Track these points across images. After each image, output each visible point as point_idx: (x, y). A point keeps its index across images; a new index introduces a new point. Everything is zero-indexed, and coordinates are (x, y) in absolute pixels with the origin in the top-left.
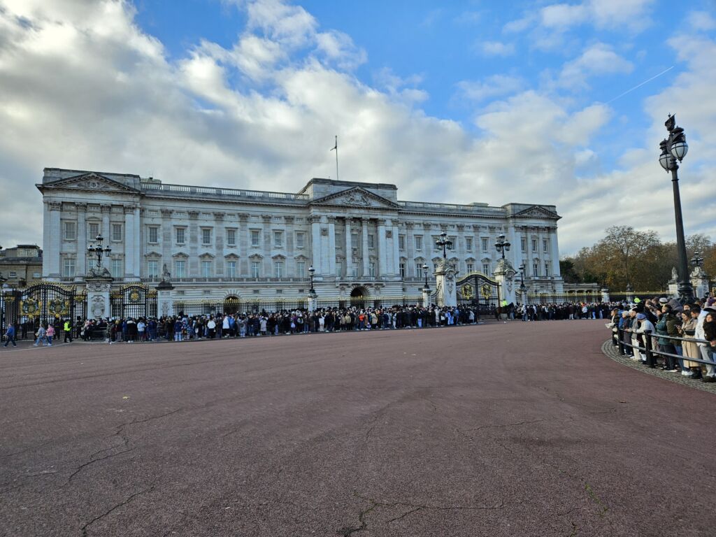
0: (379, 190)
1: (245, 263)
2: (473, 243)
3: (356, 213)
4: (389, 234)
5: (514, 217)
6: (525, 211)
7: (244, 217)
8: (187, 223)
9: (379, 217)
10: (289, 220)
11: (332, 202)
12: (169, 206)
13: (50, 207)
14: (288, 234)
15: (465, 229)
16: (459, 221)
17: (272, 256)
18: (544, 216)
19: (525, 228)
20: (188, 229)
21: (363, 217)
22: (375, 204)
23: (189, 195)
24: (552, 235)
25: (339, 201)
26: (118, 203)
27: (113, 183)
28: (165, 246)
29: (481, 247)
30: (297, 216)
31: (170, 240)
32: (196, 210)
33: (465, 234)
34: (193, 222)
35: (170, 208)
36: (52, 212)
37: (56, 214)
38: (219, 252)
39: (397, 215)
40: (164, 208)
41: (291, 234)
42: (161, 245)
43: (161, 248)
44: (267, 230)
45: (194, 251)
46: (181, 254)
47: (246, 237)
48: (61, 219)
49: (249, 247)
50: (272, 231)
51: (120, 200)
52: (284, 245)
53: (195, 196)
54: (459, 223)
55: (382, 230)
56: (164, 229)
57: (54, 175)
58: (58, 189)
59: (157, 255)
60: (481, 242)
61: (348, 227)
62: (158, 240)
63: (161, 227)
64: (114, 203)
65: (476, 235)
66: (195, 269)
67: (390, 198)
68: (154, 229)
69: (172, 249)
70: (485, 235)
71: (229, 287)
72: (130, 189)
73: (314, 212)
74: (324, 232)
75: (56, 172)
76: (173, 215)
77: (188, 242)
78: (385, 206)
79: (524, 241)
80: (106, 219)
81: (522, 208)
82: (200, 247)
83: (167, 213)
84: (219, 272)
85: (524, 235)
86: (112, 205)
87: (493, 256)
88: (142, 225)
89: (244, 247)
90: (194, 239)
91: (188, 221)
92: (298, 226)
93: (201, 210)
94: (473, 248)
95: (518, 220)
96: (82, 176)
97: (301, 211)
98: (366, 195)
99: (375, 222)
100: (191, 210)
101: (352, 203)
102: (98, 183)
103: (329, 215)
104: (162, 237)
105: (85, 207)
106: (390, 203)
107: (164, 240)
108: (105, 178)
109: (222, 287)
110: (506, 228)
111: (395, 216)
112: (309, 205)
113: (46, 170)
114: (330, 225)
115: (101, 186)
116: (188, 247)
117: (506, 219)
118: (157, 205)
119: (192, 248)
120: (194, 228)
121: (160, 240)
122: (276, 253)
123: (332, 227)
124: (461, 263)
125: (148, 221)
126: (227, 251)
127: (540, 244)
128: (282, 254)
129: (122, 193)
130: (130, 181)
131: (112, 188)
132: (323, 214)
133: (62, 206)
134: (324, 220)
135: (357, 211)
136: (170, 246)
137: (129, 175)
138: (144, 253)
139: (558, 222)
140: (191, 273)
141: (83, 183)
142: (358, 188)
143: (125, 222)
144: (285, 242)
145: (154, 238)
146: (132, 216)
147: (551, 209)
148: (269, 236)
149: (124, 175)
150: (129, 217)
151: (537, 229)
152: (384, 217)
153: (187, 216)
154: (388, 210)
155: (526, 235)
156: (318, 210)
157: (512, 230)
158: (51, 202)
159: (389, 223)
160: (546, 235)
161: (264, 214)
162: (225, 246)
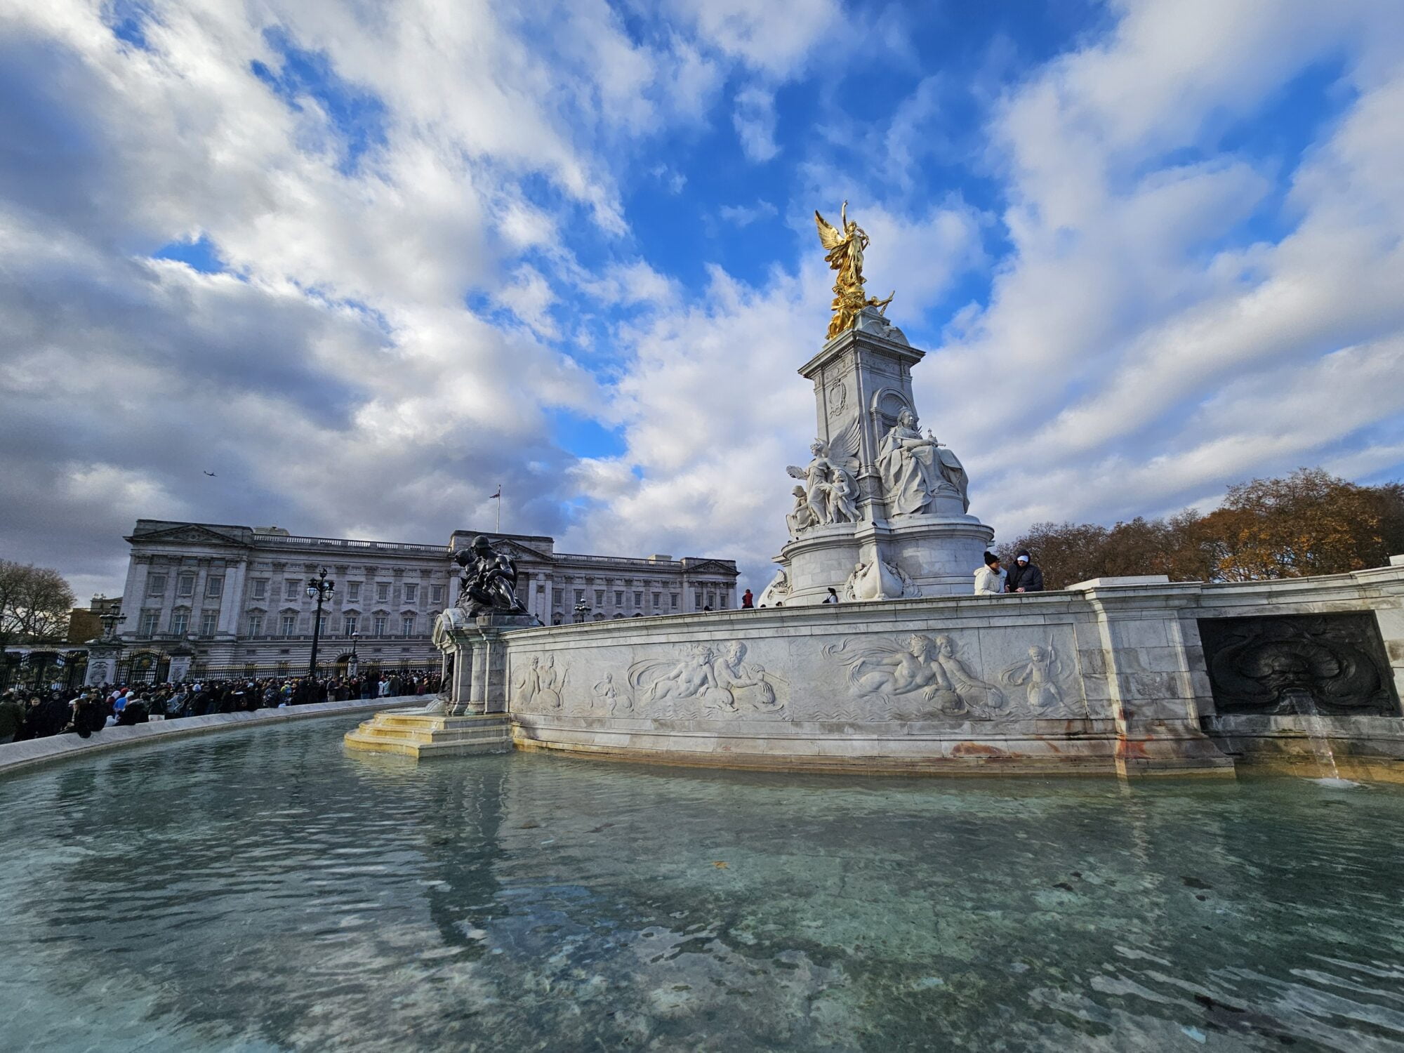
0: (531, 542)
1: (367, 619)
2: (643, 598)
4: (541, 589)
5: (687, 572)
6: (700, 566)
7: (371, 571)
8: (302, 576)
9: (531, 571)
10: (426, 573)
12: (283, 558)
13: (138, 560)
14: (422, 588)
15: (635, 583)
16: (628, 575)
17: (401, 611)
18: (722, 571)
19: (702, 584)
20: (303, 583)
22: (526, 557)
24: (731, 591)
26: (219, 556)
27: (215, 535)
28: (272, 601)
29: (652, 603)
30: (435, 569)
31: (279, 595)
32: (315, 563)
33: (634, 589)
34: (310, 575)
35: (284, 561)
36: (139, 565)
37: (143, 569)
38: (336, 607)
39: (551, 568)
40: (276, 561)
41: (426, 588)
42: (268, 600)
43: (268, 603)
44: (398, 584)
45: (306, 606)
46: (290, 609)
47: (372, 591)
48: (149, 573)
49: (374, 601)
50: (403, 585)
51: (222, 552)
52: (417, 600)
53: (315, 548)
54: (627, 578)
55: (533, 584)
56: (274, 583)
57: (147, 527)
58: (150, 542)
59: (261, 611)
60: (652, 596)
62: (265, 594)
63: (271, 580)
64: (215, 556)
65: (646, 590)
66: (305, 626)
67: (544, 551)
68: (262, 582)
69: (281, 604)
70: (656, 590)
71: (344, 645)
72: (235, 541)
75: (151, 524)
76: (286, 569)
77: (301, 597)
78: (538, 560)
79: (698, 597)
80: (203, 573)
81: (697, 563)
82: (314, 602)
83: (279, 567)
84: (335, 629)
85: (699, 590)
86: (212, 558)
88: (246, 579)
89: (368, 602)
91: (304, 574)
92: (434, 580)
93: (321, 563)
94: (643, 603)
95: (692, 575)
96: (181, 528)
97: (441, 564)
98: (516, 548)
99: (528, 576)
100: (306, 563)
102: (198, 535)
104: (270, 592)
105: (180, 560)
106: (543, 557)
107: (272, 595)
108: (208, 530)
109: (335, 645)
110: (681, 583)
111: (549, 570)
112: (448, 558)
113: (140, 521)
115: (202, 538)
116: (300, 601)
117: (681, 573)
118: (269, 558)
119: (304, 603)
121: (267, 595)
122: (404, 608)
125: (257, 574)
126: (346, 607)
128: (413, 609)
129: (225, 546)
130: (238, 533)
131: (214, 540)
133: (151, 560)
136: (278, 601)
137: (237, 527)
138: (246, 609)
139: (738, 577)
140: (300, 630)
141: (181, 535)
142: (508, 540)
143: (225, 576)
144: (419, 596)
145: (261, 591)
146: (234, 570)
147: (730, 564)
148: (400, 591)
149: (232, 527)
150: (230, 571)
151: (715, 584)
152: (536, 571)
153: (303, 569)
154: (540, 563)
155: (703, 590)
157: (686, 585)
158: (140, 555)
159: (541, 577)
160: (724, 591)
161: (396, 567)
162: (345, 601)
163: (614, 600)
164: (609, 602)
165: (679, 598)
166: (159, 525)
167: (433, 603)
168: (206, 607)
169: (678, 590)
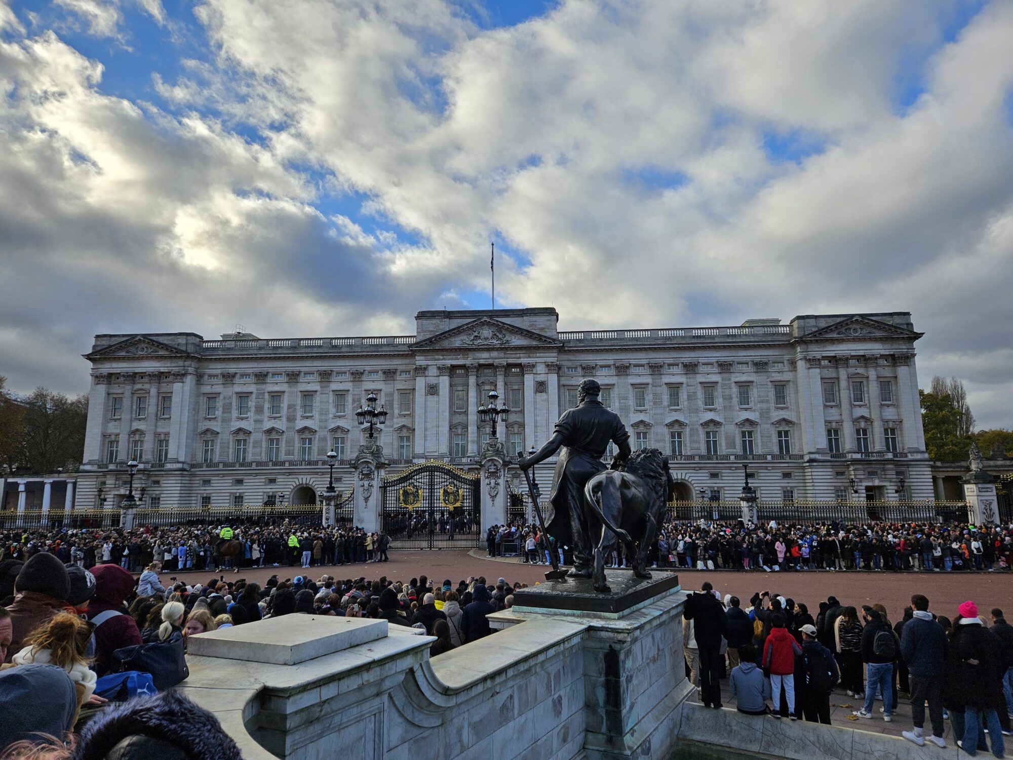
0: (525, 318)
1: (323, 439)
2: (719, 392)
3: (484, 357)
4: (541, 387)
5: (801, 341)
6: (827, 329)
7: (326, 376)
8: (252, 388)
9: (524, 360)
10: (389, 374)
11: (446, 344)
12: (232, 368)
13: (97, 380)
14: (386, 395)
15: (701, 369)
16: (688, 357)
18: (879, 334)
19: (836, 361)
20: (254, 396)
21: (496, 362)
22: (517, 341)
23: (255, 352)
24: (902, 371)
25: (457, 342)
26: (166, 370)
27: (165, 347)
28: (223, 420)
29: (735, 401)
30: (400, 368)
31: (231, 412)
32: (265, 371)
33: (701, 378)
34: (259, 386)
35: (232, 371)
36: (98, 386)
37: (102, 388)
38: (290, 425)
39: (555, 355)
40: (225, 372)
41: (392, 395)
42: (220, 419)
43: (220, 423)
44: (357, 391)
45: (258, 426)
46: (241, 429)
47: (328, 402)
48: (108, 394)
49: (331, 416)
50: (364, 392)
51: (169, 365)
53: (263, 352)
54: (687, 361)
55: (529, 380)
56: (224, 398)
57: (104, 342)
58: (106, 359)
59: (213, 432)
60: (735, 390)
61: (472, 380)
62: (217, 412)
63: (221, 395)
64: (162, 370)
65: (723, 379)
66: (258, 450)
67: (542, 329)
68: (212, 397)
69: (232, 424)
70: (744, 378)
71: (300, 473)
72: (181, 352)
73: (420, 361)
74: (432, 390)
76: (237, 380)
77: (252, 414)
78: (535, 343)
79: (829, 385)
80: (153, 391)
81: (823, 324)
82: (266, 419)
83: (228, 378)
84: (288, 453)
85: (831, 373)
86: (161, 373)
87: (765, 414)
88: (198, 395)
89: (324, 417)
90: (259, 410)
91: (254, 386)
92: (400, 383)
93: (271, 370)
94: (719, 403)
95: (812, 347)
96: (128, 340)
97: (405, 361)
98: (501, 328)
99: (521, 368)
100: (258, 371)
101: (476, 343)
102: (147, 347)
103: (440, 363)
104: (221, 409)
105: (133, 377)
106: (540, 338)
107: (223, 413)
108: (151, 340)
109: (290, 474)
110: (793, 363)
111: (552, 357)
112: (412, 351)
113: (98, 337)
114: (441, 378)
115: (149, 351)
116: (252, 420)
117: (791, 345)
118: (217, 369)
119: (256, 421)
120: (260, 395)
121: (219, 413)
123: (444, 382)
124: (691, 430)
125: (207, 389)
126: (300, 424)
127: (873, 390)
129: (171, 357)
130: (182, 340)
131: (160, 353)
132: (429, 363)
133: (110, 378)
134: (433, 371)
135: (485, 355)
136: (230, 420)
138: (197, 431)
139: (916, 343)
140: (254, 454)
141: (132, 349)
142: (485, 318)
143: (172, 393)
145: (211, 409)
146: (181, 385)
147: (897, 320)
148: (359, 400)
149: (175, 334)
150: (177, 386)
151: (865, 360)
152: (532, 361)
153: (253, 380)
154: (537, 348)
155: (838, 373)
156: (422, 358)
157: (801, 365)
158: (98, 375)
159: (541, 369)
160: (887, 372)
161: (354, 369)
162: (299, 417)
163: (666, 399)
164: (657, 403)
165: (790, 391)
167: (400, 415)
168: (159, 430)
169: (787, 376)
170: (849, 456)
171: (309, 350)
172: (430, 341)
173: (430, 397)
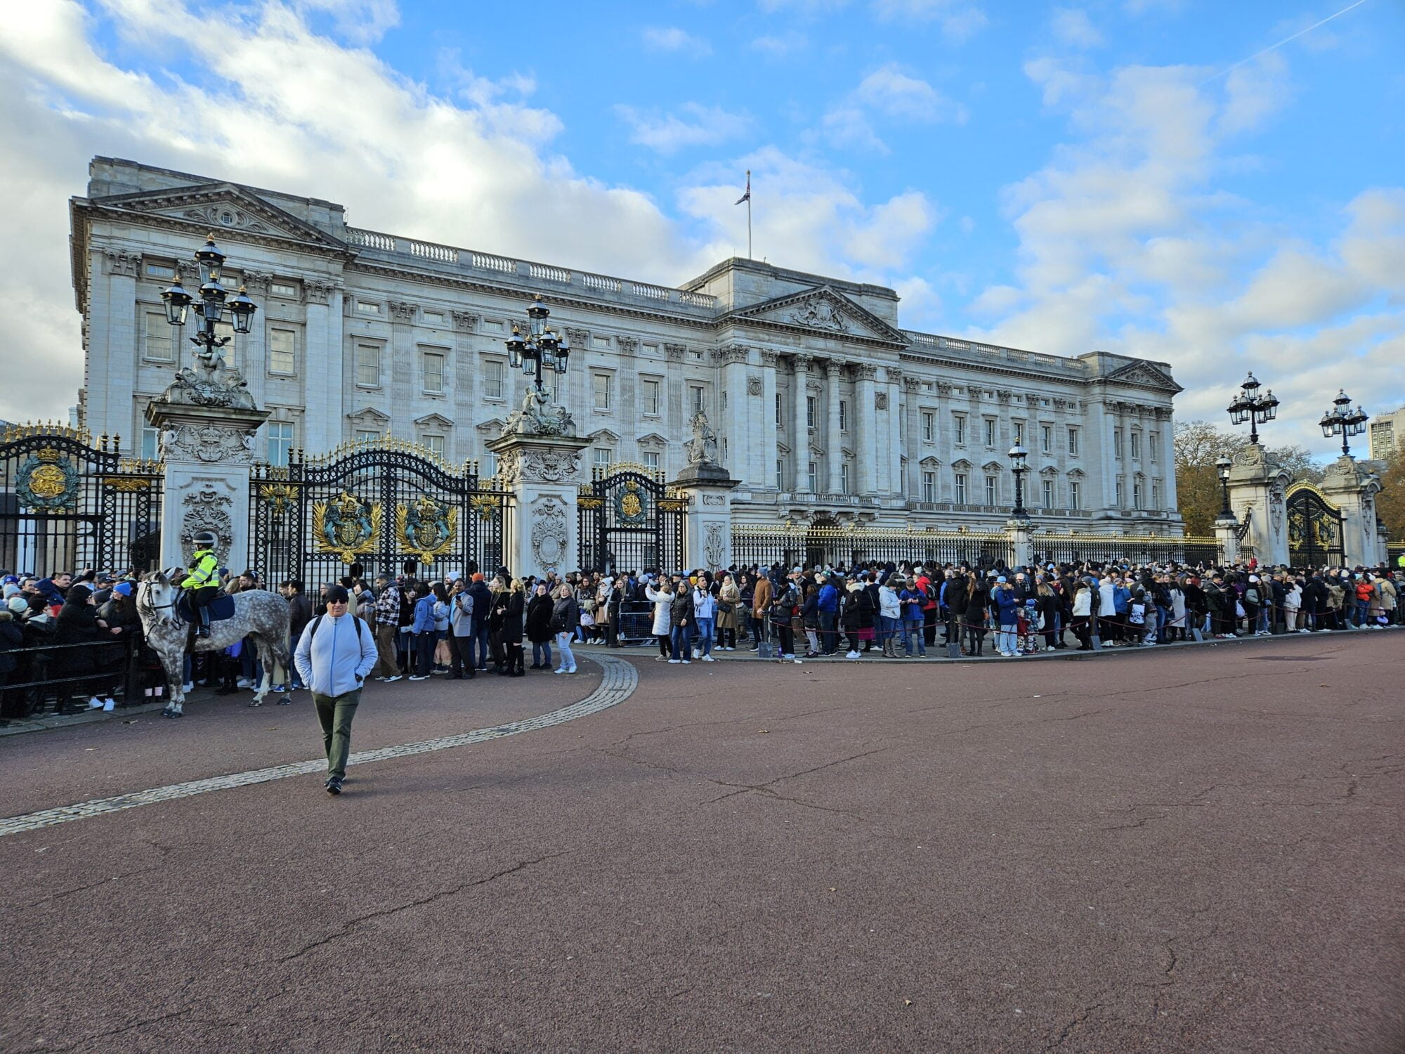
0: (864, 297)
2: (1027, 432)
3: (819, 348)
4: (881, 401)
5: (1104, 382)
6: (1121, 371)
8: (450, 340)
9: (864, 360)
10: (675, 351)
11: (770, 317)
12: (410, 293)
13: (109, 265)
14: (671, 386)
15: (1013, 400)
16: (1003, 383)
17: (638, 436)
18: (1152, 383)
19: (1121, 408)
20: (452, 356)
21: (835, 357)
22: (857, 329)
23: (455, 271)
24: (1164, 425)
25: (785, 316)
26: (289, 273)
27: (279, 218)
28: (396, 396)
29: (1040, 443)
30: (692, 343)
31: (409, 382)
32: (473, 311)
33: (1012, 412)
34: (464, 339)
35: (410, 301)
36: (115, 279)
37: (127, 287)
39: (898, 357)
40: (398, 299)
41: (677, 386)
42: (389, 392)
43: (388, 401)
44: (627, 373)
45: (464, 413)
46: (435, 417)
47: (583, 385)
48: (137, 302)
49: (588, 410)
50: (638, 377)
51: (294, 264)
52: (663, 412)
53: (469, 273)
54: (1002, 389)
55: (868, 390)
56: (396, 352)
57: (120, 178)
58: (135, 218)
59: (378, 417)
60: (1039, 431)
61: (802, 378)
62: (382, 378)
63: (389, 345)
64: (280, 271)
65: (1031, 416)
67: (885, 317)
68: (372, 347)
69: (414, 404)
70: (1046, 418)
72: (319, 238)
73: (732, 336)
74: (755, 387)
75: (128, 170)
76: (417, 319)
77: (452, 390)
78: (878, 337)
79: (1119, 431)
81: (1116, 364)
82: (478, 403)
83: (402, 312)
85: (1119, 422)
86: (275, 276)
87: (1061, 461)
88: (345, 337)
90: (465, 383)
91: (453, 336)
92: (692, 369)
93: (484, 312)
94: (1026, 444)
95: (1109, 389)
96: (199, 188)
97: (698, 335)
98: (842, 307)
99: (852, 370)
100: (460, 309)
101: (812, 322)
102: (239, 214)
103: (766, 346)
104: (389, 372)
106: (886, 330)
107: (395, 380)
108: (261, 201)
110: (1084, 405)
111: (890, 359)
112: (718, 321)
113: (101, 161)
114: (766, 370)
115: (246, 223)
116: (451, 400)
117: (1086, 384)
118: (380, 288)
119: (460, 405)
120: (465, 355)
121: (386, 379)
122: (646, 429)
123: (770, 376)
124: (1005, 476)
125: (363, 328)
127: (1145, 443)
128: (659, 433)
129: (302, 248)
130: (317, 216)
131: (273, 231)
132: (752, 343)
133: (140, 265)
134: (754, 357)
135: (820, 343)
136: (409, 396)
137: (318, 203)
138: (347, 411)
139: (1176, 398)
141: (199, 209)
142: (827, 288)
143: (304, 325)
144: (666, 404)
146: (324, 309)
148: (632, 389)
149: (307, 200)
150: (315, 312)
151: (1141, 410)
152: (873, 361)
153: (451, 324)
154: (881, 345)
155: (1122, 422)
156: (742, 334)
157: (1096, 409)
158: (116, 253)
159: (881, 375)
160: (1154, 426)
161: (622, 334)
163: (983, 433)
164: (975, 438)
165: (1080, 435)
166: (147, 175)
168: (271, 399)
169: (1078, 420)
170: (1135, 515)
171: (552, 287)
172: (759, 309)
173: (752, 397)
